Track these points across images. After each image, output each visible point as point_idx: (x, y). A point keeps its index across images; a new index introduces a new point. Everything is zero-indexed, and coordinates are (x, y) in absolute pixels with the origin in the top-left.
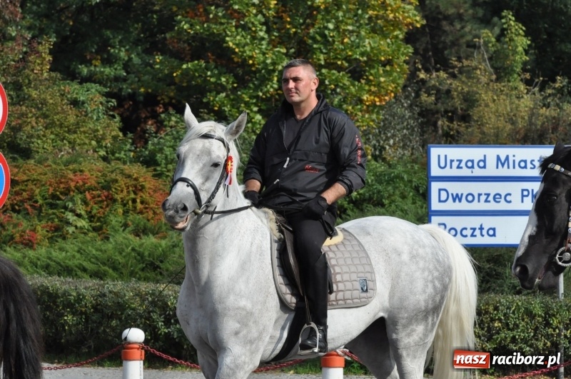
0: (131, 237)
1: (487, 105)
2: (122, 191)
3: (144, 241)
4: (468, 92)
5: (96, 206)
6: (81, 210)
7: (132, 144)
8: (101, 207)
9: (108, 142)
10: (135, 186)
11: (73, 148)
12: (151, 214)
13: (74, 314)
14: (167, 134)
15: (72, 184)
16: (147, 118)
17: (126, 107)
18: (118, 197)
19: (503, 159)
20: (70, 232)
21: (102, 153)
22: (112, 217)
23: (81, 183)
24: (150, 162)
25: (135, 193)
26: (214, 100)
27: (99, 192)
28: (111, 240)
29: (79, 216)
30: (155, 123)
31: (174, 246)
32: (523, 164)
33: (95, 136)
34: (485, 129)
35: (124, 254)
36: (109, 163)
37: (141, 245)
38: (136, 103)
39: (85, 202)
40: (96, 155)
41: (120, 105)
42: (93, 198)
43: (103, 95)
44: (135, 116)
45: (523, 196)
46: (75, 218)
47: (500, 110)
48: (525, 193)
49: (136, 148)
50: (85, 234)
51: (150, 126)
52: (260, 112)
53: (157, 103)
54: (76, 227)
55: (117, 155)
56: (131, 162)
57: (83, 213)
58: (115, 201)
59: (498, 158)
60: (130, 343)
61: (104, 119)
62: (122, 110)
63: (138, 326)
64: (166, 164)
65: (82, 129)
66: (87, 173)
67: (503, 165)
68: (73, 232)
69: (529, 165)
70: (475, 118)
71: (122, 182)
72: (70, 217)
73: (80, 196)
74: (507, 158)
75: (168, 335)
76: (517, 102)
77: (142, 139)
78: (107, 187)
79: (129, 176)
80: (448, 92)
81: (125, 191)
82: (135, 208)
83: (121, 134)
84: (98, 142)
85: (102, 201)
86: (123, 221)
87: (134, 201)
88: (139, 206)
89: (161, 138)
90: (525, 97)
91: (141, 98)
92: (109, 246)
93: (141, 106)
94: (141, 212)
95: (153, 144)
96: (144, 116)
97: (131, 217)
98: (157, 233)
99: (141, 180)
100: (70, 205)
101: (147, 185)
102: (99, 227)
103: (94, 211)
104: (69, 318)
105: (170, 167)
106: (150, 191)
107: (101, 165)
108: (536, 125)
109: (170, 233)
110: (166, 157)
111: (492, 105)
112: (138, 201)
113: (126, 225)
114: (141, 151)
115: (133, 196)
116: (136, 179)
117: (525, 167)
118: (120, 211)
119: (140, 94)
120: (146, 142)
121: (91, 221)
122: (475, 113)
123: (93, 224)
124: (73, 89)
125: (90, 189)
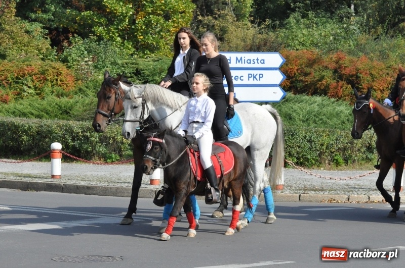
0: (56, 98)
1: (232, 33)
2: (51, 75)
3: (61, 100)
4: (223, 26)
5: (38, 83)
6: (31, 84)
7: (56, 52)
8: (41, 83)
9: (44, 51)
10: (57, 73)
11: (27, 54)
12: (65, 86)
13: (27, 136)
14: (73, 47)
15: (26, 72)
16: (63, 40)
17: (53, 34)
18: (49, 78)
19: (239, 59)
20: (25, 95)
21: (41, 56)
22: (46, 88)
23: (30, 71)
24: (65, 61)
25: (57, 76)
26: (97, 30)
27: (39, 76)
28: (45, 99)
29: (30, 87)
30: (68, 42)
31: (76, 102)
32: (249, 61)
33: (37, 48)
34: (231, 45)
35: (52, 106)
36: (44, 61)
37: (60, 102)
38: (58, 32)
39: (33, 81)
40: (38, 57)
41: (50, 33)
42: (37, 79)
43: (42, 28)
44: (57, 39)
45: (249, 77)
46: (28, 88)
47: (238, 35)
48: (250, 76)
49: (58, 54)
50: (33, 96)
51: (65, 44)
52: (119, 36)
53: (69, 32)
54: (28, 93)
55: (49, 57)
56: (55, 61)
57: (31, 86)
58: (47, 80)
59: (237, 58)
60: (54, 150)
61: (43, 40)
62: (51, 35)
63: (59, 142)
64: (73, 62)
65: (31, 45)
66: (33, 66)
67: (239, 62)
68: (27, 95)
69: (252, 62)
70: (226, 39)
71: (51, 70)
72: (25, 88)
73: (30, 77)
74: (241, 58)
75: (73, 146)
76: (247, 31)
77: (61, 50)
78: (43, 73)
79: (54, 68)
80: (213, 26)
81: (52, 75)
82: (57, 83)
83: (51, 47)
84: (39, 51)
85: (41, 80)
86: (51, 90)
87: (57, 80)
88: (59, 82)
89: (70, 49)
90: (251, 29)
91: (61, 30)
92: (45, 102)
93: (61, 34)
94: (60, 86)
95: (66, 52)
96: (62, 39)
97: (55, 88)
98: (68, 96)
99: (60, 69)
100: (25, 82)
101: (63, 72)
102: (40, 93)
103: (37, 85)
104: (25, 138)
105: (75, 63)
106: (65, 75)
107: (40, 62)
108: (256, 43)
109: (75, 96)
110: (73, 58)
111: (234, 33)
112: (59, 80)
113: (53, 92)
114: (60, 56)
115: (56, 77)
116: (58, 69)
117: (250, 63)
118: (50, 85)
119: (60, 28)
120: (63, 52)
121: (35, 90)
122: (226, 36)
123: (37, 92)
124: (27, 25)
125: (34, 74)
